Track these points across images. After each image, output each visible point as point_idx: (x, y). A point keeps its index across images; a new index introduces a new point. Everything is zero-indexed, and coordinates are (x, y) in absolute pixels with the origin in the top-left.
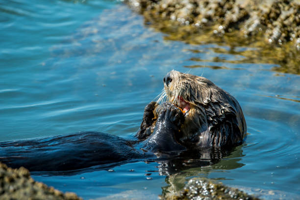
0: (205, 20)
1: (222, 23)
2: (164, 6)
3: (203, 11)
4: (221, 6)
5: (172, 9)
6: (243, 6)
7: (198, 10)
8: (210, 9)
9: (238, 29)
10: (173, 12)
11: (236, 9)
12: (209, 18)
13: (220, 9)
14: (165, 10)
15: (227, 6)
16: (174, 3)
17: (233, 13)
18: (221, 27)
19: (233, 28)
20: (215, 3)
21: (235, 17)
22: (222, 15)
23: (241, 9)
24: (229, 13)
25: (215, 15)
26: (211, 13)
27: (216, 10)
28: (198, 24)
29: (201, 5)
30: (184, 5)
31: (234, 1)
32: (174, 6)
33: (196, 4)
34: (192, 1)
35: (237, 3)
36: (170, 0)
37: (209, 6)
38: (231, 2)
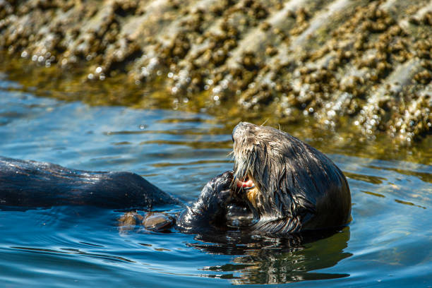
0: (73, 59)
1: (101, 63)
2: (12, 37)
3: (71, 45)
4: (97, 36)
5: (24, 42)
6: (133, 36)
7: (64, 43)
8: (82, 42)
9: (126, 72)
10: (26, 46)
11: (122, 42)
12: (80, 55)
13: (97, 43)
14: (13, 43)
15: (107, 37)
16: (28, 32)
17: (118, 48)
18: (99, 70)
19: (118, 71)
20: (89, 32)
21: (120, 54)
22: (101, 51)
23: (129, 42)
24: (111, 47)
25: (90, 51)
26: (83, 47)
27: (91, 43)
28: (64, 62)
29: (69, 36)
30: (41, 37)
31: (119, 29)
32: (27, 38)
33: (60, 34)
34: (55, 30)
35: (123, 32)
36: (20, 29)
37: (81, 37)
38: (115, 32)
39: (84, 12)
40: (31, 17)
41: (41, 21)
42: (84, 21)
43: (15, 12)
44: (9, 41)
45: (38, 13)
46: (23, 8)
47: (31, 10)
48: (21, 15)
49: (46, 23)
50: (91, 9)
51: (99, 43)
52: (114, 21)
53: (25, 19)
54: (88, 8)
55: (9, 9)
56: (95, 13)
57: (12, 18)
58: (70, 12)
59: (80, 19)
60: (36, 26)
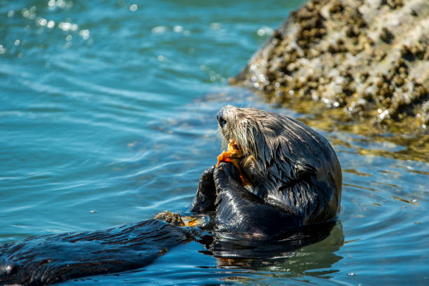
0: (362, 102)
1: (388, 105)
2: (303, 79)
3: (360, 87)
4: (386, 80)
5: (314, 84)
6: (419, 80)
7: (353, 86)
8: (371, 84)
9: (413, 115)
10: (316, 88)
11: (410, 86)
12: (369, 98)
13: (385, 86)
14: (303, 85)
15: (396, 80)
16: (318, 75)
17: (405, 91)
18: (387, 112)
19: (405, 114)
20: (378, 76)
21: (407, 97)
22: (389, 94)
23: (417, 85)
24: (399, 90)
25: (378, 94)
26: (372, 90)
27: (380, 86)
28: (352, 105)
29: (357, 79)
30: (331, 79)
31: (407, 73)
32: (317, 80)
33: (349, 77)
34: (344, 74)
35: (411, 77)
36: (310, 72)
37: (369, 80)
38: (403, 75)
39: (374, 55)
40: (322, 60)
41: (331, 64)
42: (373, 64)
43: (306, 56)
44: (299, 85)
45: (328, 56)
46: (314, 52)
47: (322, 53)
48: (311, 58)
49: (335, 66)
50: (379, 53)
51: (387, 87)
52: (402, 65)
53: (316, 61)
54: (376, 53)
55: (300, 52)
56: (383, 57)
57: (304, 61)
58: (359, 56)
59: (370, 62)
60: (326, 70)
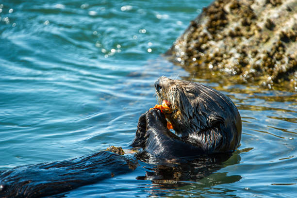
0: (253, 71)
1: (271, 73)
2: (211, 55)
3: (252, 61)
4: (269, 55)
5: (219, 59)
6: (293, 56)
7: (246, 59)
8: (259, 59)
9: (289, 80)
10: (221, 61)
11: (286, 60)
12: (257, 68)
13: (269, 60)
14: (212, 59)
15: (276, 56)
16: (222, 52)
17: (283, 63)
18: (270, 78)
19: (282, 79)
20: (264, 53)
21: (284, 68)
22: (272, 66)
23: (291, 59)
24: (278, 63)
25: (264, 65)
26: (259, 63)
27: (265, 60)
28: (246, 73)
29: (249, 55)
30: (231, 55)
31: (284, 51)
32: (222, 56)
33: (244, 54)
34: (240, 51)
35: (286, 54)
36: (217, 50)
37: (258, 56)
38: (281, 53)
39: (261, 39)
40: (225, 42)
41: (231, 44)
42: (261, 45)
43: (214, 39)
44: (209, 59)
45: (229, 39)
46: (219, 36)
47: (225, 37)
48: (217, 41)
49: (234, 46)
50: (265, 36)
52: (281, 45)
53: (221, 42)
54: (263, 37)
55: (210, 37)
56: (268, 40)
57: (212, 43)
58: (251, 39)
59: (258, 43)
60: (228, 48)
